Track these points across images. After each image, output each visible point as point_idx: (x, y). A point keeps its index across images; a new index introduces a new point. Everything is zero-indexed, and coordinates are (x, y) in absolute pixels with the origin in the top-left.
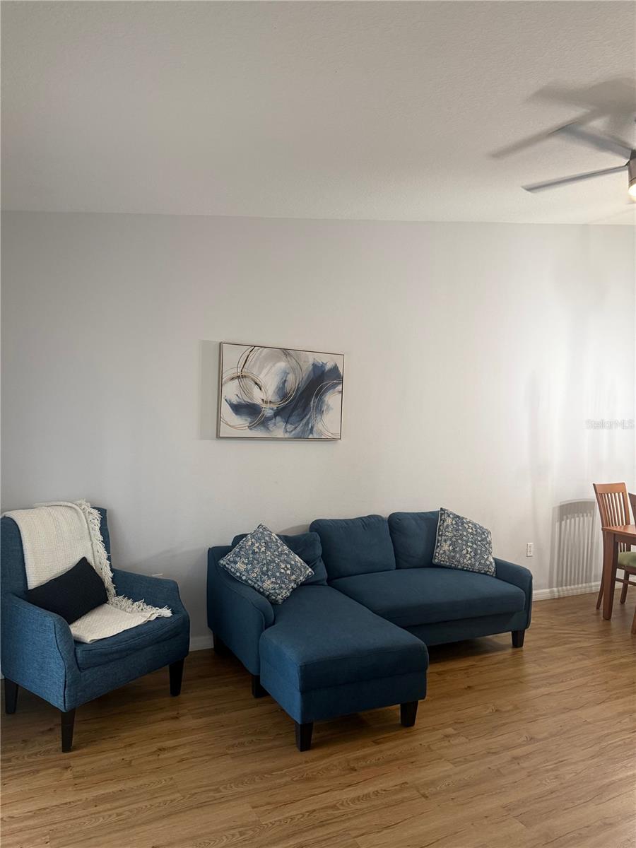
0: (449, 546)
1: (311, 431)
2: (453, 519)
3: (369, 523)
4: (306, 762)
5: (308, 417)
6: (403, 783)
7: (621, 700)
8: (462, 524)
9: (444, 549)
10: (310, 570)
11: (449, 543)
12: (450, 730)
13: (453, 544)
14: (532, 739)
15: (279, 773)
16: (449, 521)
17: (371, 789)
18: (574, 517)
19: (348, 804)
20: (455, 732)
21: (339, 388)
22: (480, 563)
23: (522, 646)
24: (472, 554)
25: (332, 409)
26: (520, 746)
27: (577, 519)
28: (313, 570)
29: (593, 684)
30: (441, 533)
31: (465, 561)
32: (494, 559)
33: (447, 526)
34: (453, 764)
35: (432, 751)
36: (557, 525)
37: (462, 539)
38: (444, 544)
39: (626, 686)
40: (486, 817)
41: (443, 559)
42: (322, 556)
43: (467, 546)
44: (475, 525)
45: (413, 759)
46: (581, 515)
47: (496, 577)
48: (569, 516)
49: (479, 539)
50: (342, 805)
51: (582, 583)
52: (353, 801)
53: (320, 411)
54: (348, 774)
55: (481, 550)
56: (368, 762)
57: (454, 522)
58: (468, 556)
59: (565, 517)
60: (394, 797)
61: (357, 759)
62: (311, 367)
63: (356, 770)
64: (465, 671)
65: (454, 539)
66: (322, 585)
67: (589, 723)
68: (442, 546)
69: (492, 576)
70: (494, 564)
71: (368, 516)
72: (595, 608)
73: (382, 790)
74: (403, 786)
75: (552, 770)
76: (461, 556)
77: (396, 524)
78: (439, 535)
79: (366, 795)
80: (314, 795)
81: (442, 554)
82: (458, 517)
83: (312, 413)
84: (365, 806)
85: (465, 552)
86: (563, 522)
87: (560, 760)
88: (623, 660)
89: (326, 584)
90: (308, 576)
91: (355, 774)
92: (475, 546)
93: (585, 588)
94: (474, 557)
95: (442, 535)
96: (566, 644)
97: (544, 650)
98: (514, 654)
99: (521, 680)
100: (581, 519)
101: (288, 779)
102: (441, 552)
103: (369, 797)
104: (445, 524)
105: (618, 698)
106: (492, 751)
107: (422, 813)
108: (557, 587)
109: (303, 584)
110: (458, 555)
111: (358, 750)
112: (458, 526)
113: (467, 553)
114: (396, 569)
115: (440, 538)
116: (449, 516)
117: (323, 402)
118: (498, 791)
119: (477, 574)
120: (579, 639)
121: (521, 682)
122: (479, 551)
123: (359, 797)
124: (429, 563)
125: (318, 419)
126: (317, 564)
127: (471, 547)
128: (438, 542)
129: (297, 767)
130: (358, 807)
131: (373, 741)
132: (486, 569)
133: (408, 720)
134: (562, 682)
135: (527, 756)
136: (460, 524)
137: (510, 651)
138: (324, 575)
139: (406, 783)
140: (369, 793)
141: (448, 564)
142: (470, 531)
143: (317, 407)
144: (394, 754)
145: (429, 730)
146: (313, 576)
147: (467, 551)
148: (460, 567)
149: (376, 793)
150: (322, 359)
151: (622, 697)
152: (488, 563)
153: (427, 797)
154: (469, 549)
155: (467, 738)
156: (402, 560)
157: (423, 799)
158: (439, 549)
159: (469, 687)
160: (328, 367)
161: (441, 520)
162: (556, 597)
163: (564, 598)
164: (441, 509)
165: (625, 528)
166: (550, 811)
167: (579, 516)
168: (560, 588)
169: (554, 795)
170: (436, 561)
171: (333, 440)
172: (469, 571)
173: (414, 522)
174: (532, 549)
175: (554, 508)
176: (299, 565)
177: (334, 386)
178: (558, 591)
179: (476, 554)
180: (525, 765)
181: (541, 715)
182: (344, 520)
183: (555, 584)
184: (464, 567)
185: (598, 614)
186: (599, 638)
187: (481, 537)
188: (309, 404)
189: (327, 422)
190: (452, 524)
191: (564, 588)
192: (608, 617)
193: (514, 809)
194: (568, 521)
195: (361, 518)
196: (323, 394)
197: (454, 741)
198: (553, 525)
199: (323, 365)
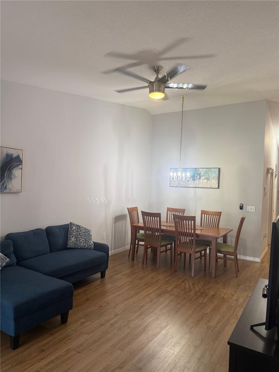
0: (74, 239)
1: (5, 188)
2: (76, 227)
3: (36, 232)
4: (18, 354)
5: (3, 181)
6: (68, 350)
7: (144, 291)
8: (80, 229)
9: (72, 241)
10: (8, 259)
11: (74, 237)
12: (83, 320)
13: (76, 238)
14: (116, 315)
15: (4, 364)
16: (74, 228)
17: (53, 357)
18: (120, 221)
19: (44, 368)
20: (86, 320)
21: (21, 166)
22: (88, 244)
23: (104, 277)
24: (84, 241)
25: (17, 177)
26: (112, 319)
27: (121, 222)
28: (9, 259)
29: (134, 287)
30: (70, 234)
31: (81, 244)
32: (93, 242)
33: (73, 230)
34: (88, 334)
35: (78, 331)
36: (114, 225)
37: (80, 235)
38: (72, 238)
39: (145, 285)
40: (106, 353)
41: (72, 245)
42: (13, 252)
43: (82, 238)
44: (85, 228)
45: (70, 337)
46: (122, 220)
47: (94, 250)
48: (118, 221)
49: (87, 234)
50: (41, 369)
51: (122, 247)
52: (46, 365)
53: (10, 178)
54: (41, 354)
55: (88, 239)
56: (49, 345)
57: (76, 228)
58: (83, 242)
59: (116, 222)
60: (65, 357)
61: (44, 345)
62: (5, 156)
63: (44, 350)
64: (84, 293)
65: (76, 236)
66: (15, 266)
67: (136, 303)
68: (71, 239)
69: (93, 249)
70: (93, 244)
71: (36, 229)
72: (128, 257)
73: (59, 356)
74: (68, 351)
75: (126, 325)
76: (80, 243)
77: (49, 232)
78: (70, 235)
79: (52, 360)
80: (26, 369)
81: (71, 243)
82: (78, 225)
83: (6, 179)
84: (53, 366)
85: (81, 241)
86: (116, 224)
87: (128, 320)
88: (141, 275)
89: (16, 265)
90: (7, 262)
91: (44, 352)
92: (85, 237)
93: (123, 249)
94: (85, 242)
95: (71, 234)
96: (121, 273)
97: (113, 277)
98: (102, 281)
99: (107, 291)
100: (122, 222)
101: (10, 366)
102: (71, 242)
103: (54, 361)
104: (73, 229)
105: (143, 291)
106: (102, 324)
107: (80, 360)
108: (113, 250)
109: (5, 267)
110: (78, 243)
111: (43, 341)
112: (78, 230)
113: (82, 241)
114: (50, 252)
115: (70, 236)
116: (74, 226)
117: (12, 173)
118: (108, 340)
119: (87, 250)
120: (125, 270)
121: (108, 292)
122: (87, 240)
123: (49, 362)
124: (65, 248)
125: (9, 181)
126: (11, 255)
127: (84, 238)
128: (69, 238)
129: (13, 359)
130: (50, 367)
131: (50, 335)
132: (90, 247)
133: (64, 320)
134: (122, 289)
135: (116, 322)
136: (79, 229)
137: (100, 280)
138: (15, 260)
139: (69, 349)
140: (53, 359)
141: (74, 247)
142: (83, 231)
143: (9, 176)
144: (61, 338)
145: (74, 322)
146: (9, 262)
147: (82, 240)
148: (79, 247)
149: (57, 358)
150: (11, 152)
151: (145, 290)
152: (91, 244)
153: (80, 352)
154: (83, 239)
155: (91, 321)
156: (53, 248)
157: (79, 354)
158: (70, 241)
159: (87, 299)
160: (14, 156)
161: (70, 228)
162: (113, 254)
163: (116, 254)
164: (70, 223)
165: (138, 224)
166: (129, 342)
167: (121, 221)
168: (115, 250)
169: (129, 335)
170: (69, 246)
171: (17, 193)
172: (83, 249)
173: (58, 230)
174: (105, 236)
175: (113, 218)
176: (3, 257)
177: (18, 165)
178: (114, 252)
179: (86, 241)
180: (116, 326)
181: (118, 304)
182: (23, 232)
183: (113, 249)
184: (81, 247)
185: (129, 259)
186: (132, 268)
187: (87, 233)
188: (4, 174)
189: (14, 184)
190: (75, 229)
191: (116, 250)
192: (133, 259)
193: (116, 346)
194: (118, 223)
195: (32, 231)
196: (11, 170)
197: (86, 324)
198: (112, 225)
199: (12, 155)
